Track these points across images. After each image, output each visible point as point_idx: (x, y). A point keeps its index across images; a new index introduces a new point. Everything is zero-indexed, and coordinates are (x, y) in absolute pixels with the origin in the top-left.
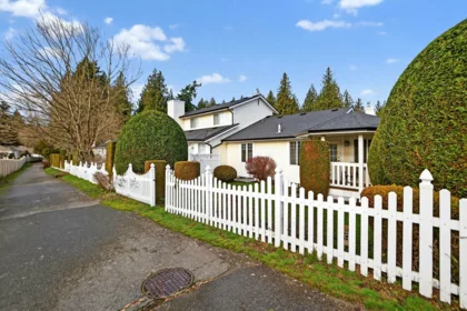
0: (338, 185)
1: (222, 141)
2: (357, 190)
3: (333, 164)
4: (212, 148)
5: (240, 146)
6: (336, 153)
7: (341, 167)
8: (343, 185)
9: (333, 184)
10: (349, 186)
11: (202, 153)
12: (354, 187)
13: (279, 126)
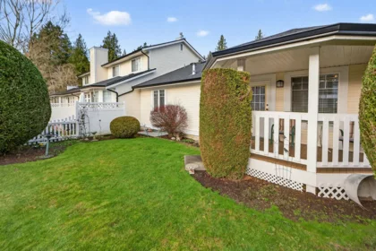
0: (266, 153)
1: (133, 88)
2: (304, 167)
3: (257, 115)
4: (118, 96)
5: (152, 93)
6: (264, 98)
7: (271, 120)
8: (275, 155)
9: (256, 151)
10: (286, 156)
11: (107, 101)
12: (297, 159)
13: (194, 66)
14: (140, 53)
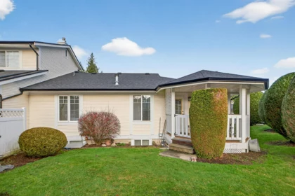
1: (22, 90)
4: (2, 100)
5: (56, 99)
13: (117, 78)
14: (28, 46)
